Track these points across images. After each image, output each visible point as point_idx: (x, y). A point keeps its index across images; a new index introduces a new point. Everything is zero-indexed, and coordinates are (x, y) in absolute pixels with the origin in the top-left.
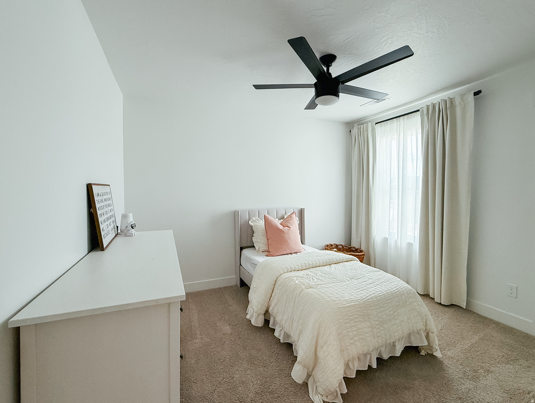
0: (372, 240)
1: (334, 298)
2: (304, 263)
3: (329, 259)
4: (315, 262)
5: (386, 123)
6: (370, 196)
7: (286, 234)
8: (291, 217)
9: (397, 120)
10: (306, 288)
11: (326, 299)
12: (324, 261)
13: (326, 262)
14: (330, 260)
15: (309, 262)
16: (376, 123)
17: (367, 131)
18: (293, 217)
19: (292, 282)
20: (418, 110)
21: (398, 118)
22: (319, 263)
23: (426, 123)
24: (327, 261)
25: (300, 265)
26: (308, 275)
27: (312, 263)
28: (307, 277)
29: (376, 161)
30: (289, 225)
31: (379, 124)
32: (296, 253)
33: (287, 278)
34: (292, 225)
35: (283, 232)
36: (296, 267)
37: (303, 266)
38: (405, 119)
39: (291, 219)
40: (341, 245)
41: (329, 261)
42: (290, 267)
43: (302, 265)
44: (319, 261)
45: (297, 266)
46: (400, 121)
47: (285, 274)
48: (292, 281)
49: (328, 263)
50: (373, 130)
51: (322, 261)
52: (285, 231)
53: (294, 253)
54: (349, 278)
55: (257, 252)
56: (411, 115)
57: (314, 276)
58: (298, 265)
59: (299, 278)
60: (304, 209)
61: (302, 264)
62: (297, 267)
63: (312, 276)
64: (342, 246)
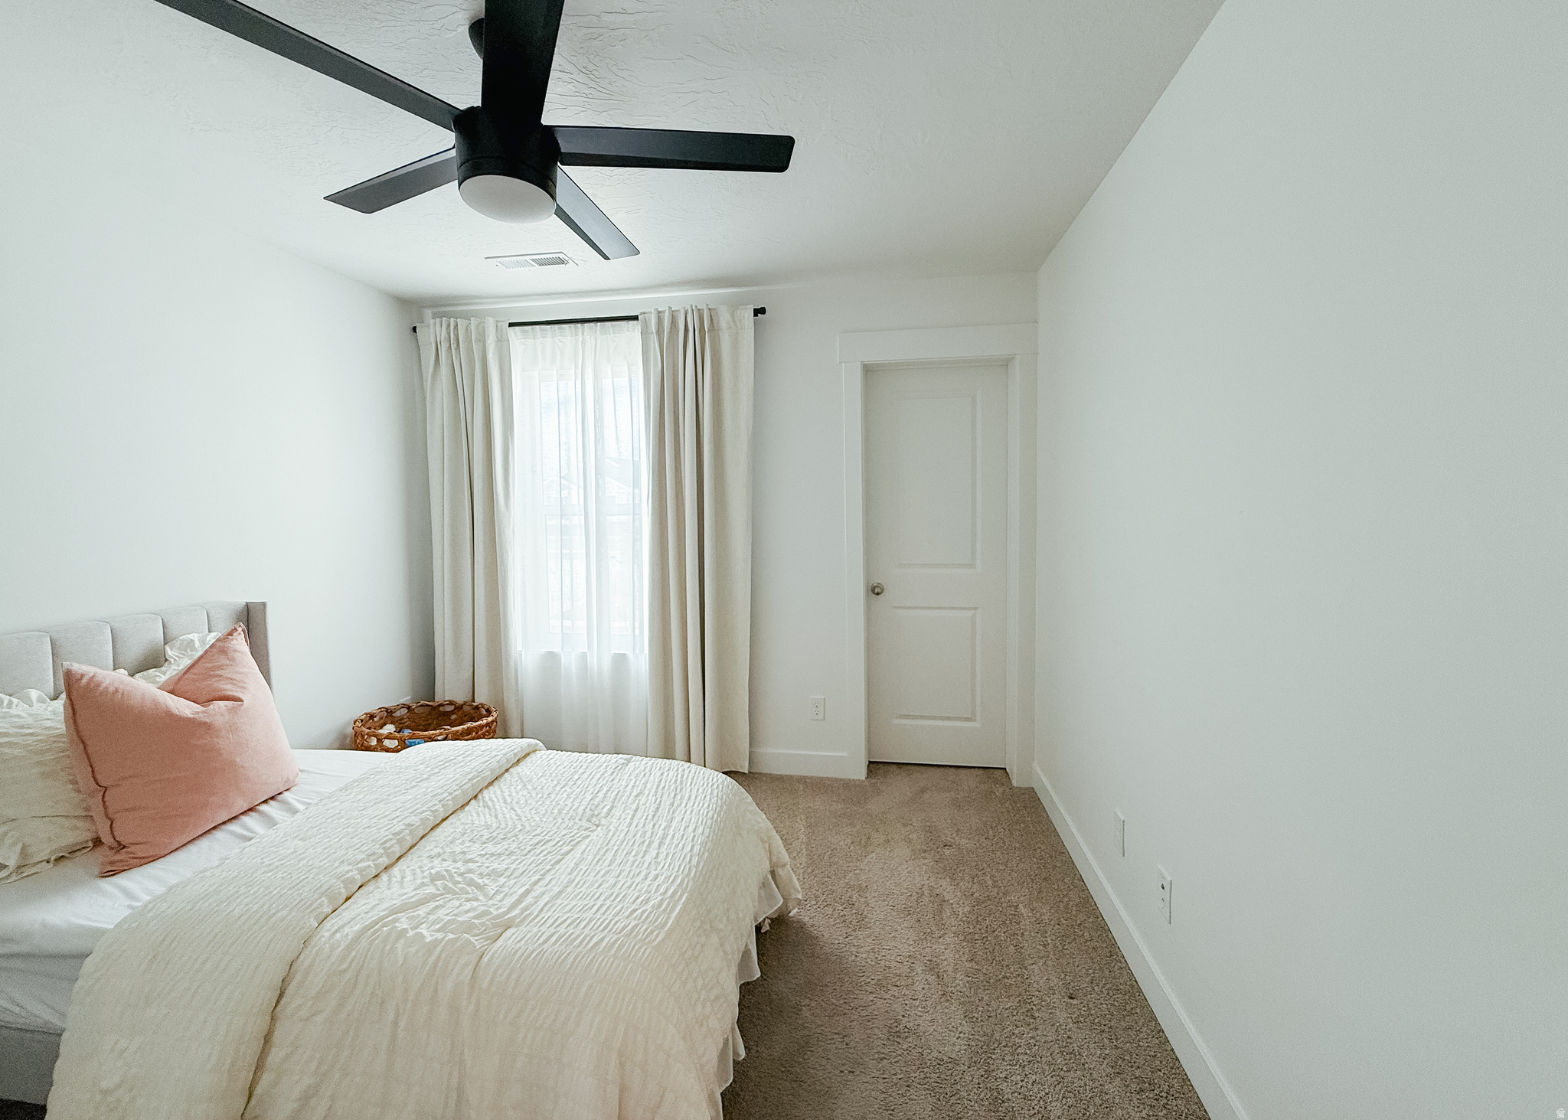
0: (512, 665)
1: (626, 922)
2: (391, 837)
3: (470, 777)
4: (429, 813)
5: (542, 330)
6: (500, 536)
7: (223, 733)
8: (223, 652)
9: (576, 328)
10: (487, 939)
11: (603, 939)
12: (457, 793)
13: (463, 792)
14: (475, 781)
15: (406, 821)
16: (511, 325)
17: (482, 339)
18: (238, 647)
19: (399, 946)
20: (636, 318)
21: (579, 325)
22: (443, 806)
23: (655, 355)
24: (466, 787)
25: (382, 851)
26: (443, 878)
27: (421, 819)
28: (445, 887)
29: (512, 438)
30: (229, 687)
31: (516, 328)
32: (272, 798)
33: (357, 939)
34: (244, 688)
35: (207, 726)
36: (369, 866)
37: (392, 846)
38: (598, 332)
39: (233, 659)
40: (403, 706)
41: (470, 785)
42: (343, 881)
43: (388, 845)
44: (440, 801)
45: (370, 863)
46: (583, 334)
47: (327, 924)
48: (397, 940)
49: (472, 794)
50: (502, 342)
51: (450, 794)
52: (219, 721)
53: (265, 802)
54: (584, 820)
55: (14, 877)
56: (613, 326)
57: (470, 871)
58: (374, 854)
59: (422, 911)
60: (264, 604)
61: (385, 842)
62: (372, 865)
63: (461, 875)
64: (409, 708)
